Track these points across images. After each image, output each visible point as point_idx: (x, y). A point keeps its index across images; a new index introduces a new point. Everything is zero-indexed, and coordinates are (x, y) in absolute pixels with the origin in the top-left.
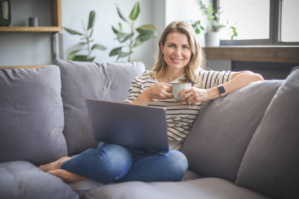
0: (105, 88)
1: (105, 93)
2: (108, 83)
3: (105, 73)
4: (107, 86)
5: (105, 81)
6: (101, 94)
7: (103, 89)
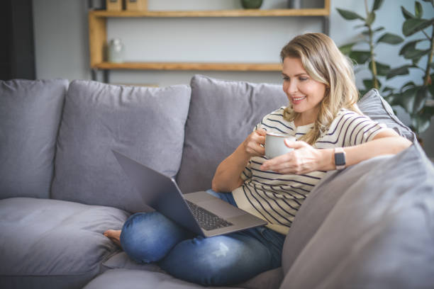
0: (244, 123)
1: (241, 130)
2: (251, 116)
3: (250, 101)
4: (247, 121)
5: (247, 113)
6: (234, 132)
7: (240, 125)
